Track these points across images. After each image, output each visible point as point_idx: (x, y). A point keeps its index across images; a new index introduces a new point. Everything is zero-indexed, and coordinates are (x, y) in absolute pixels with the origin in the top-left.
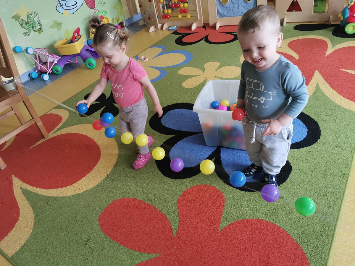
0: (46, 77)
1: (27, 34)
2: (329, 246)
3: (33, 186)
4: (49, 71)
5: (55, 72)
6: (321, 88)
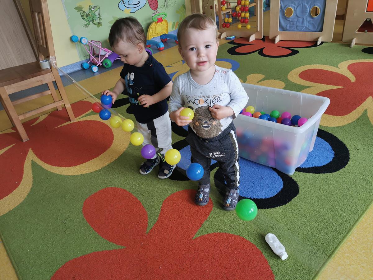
0: (95, 69)
1: (86, 25)
3: (42, 161)
4: (99, 63)
5: (104, 65)
6: (368, 115)
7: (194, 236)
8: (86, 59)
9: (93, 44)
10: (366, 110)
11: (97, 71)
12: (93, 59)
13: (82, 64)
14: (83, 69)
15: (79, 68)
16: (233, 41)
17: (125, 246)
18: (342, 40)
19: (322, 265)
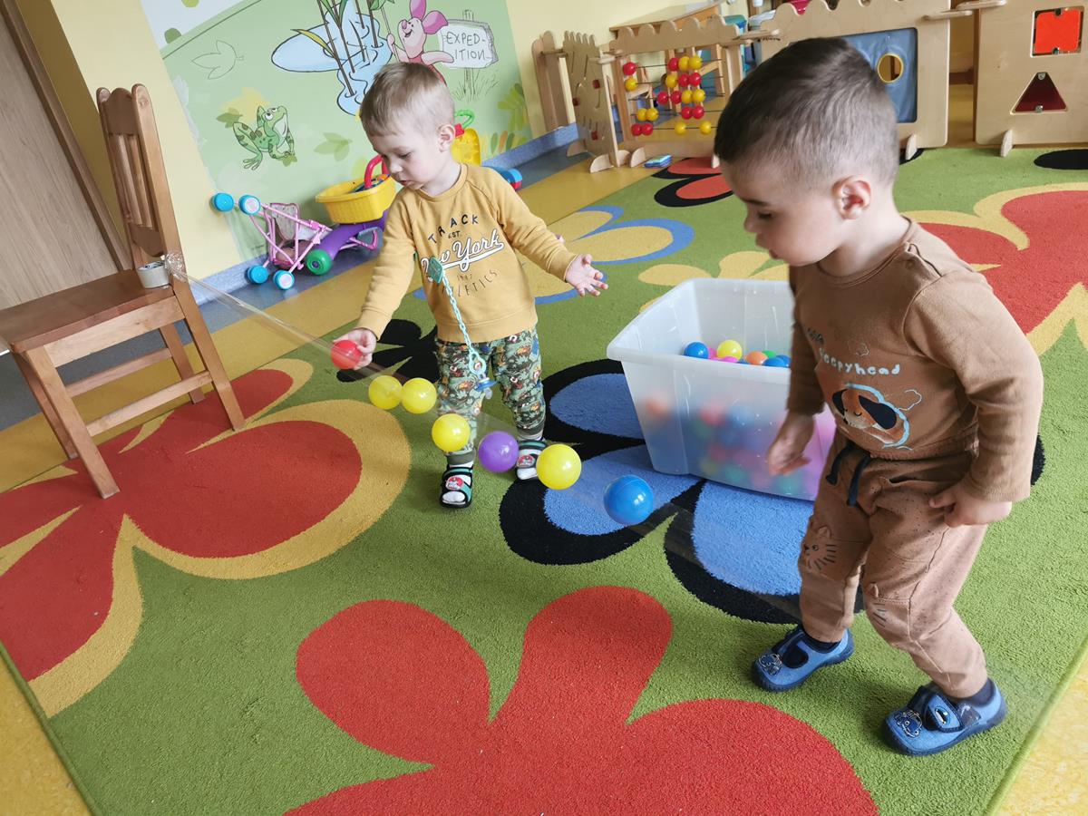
0: (286, 280)
1: (254, 163)
3: (164, 546)
4: (297, 264)
5: (311, 267)
6: (1080, 335)
7: (629, 715)
8: (257, 256)
9: (276, 211)
10: (1072, 322)
11: (292, 287)
12: (278, 253)
13: (247, 271)
14: (252, 284)
15: (241, 282)
16: (667, 169)
17: (431, 762)
18: (974, 139)
19: (1010, 763)
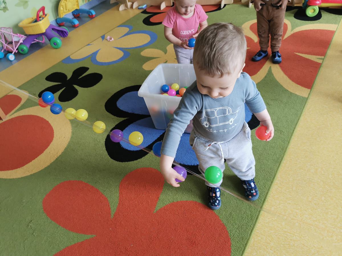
0: (11, 57)
2: (252, 227)
4: (15, 50)
5: (21, 52)
6: (272, 72)
9: (3, 31)
10: (270, 67)
11: (15, 59)
12: (6, 47)
16: (146, 10)
17: (95, 234)
18: (241, 1)
